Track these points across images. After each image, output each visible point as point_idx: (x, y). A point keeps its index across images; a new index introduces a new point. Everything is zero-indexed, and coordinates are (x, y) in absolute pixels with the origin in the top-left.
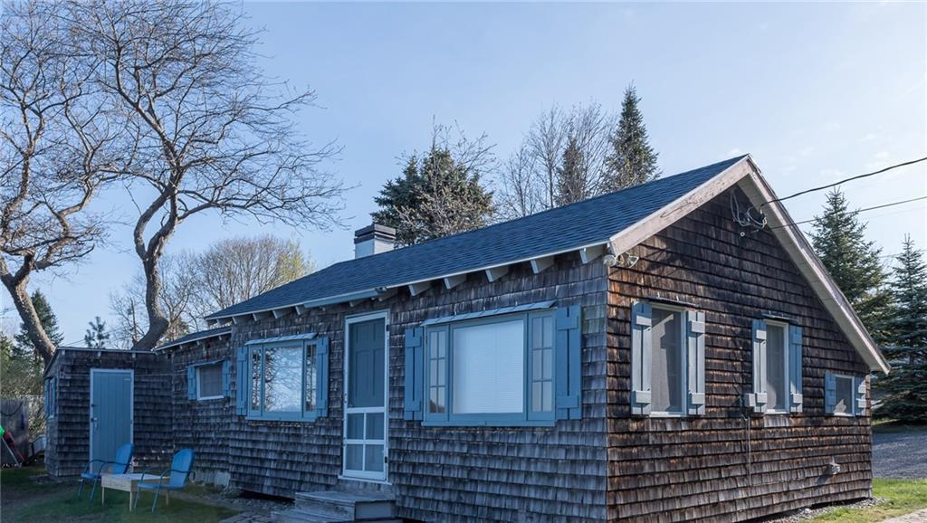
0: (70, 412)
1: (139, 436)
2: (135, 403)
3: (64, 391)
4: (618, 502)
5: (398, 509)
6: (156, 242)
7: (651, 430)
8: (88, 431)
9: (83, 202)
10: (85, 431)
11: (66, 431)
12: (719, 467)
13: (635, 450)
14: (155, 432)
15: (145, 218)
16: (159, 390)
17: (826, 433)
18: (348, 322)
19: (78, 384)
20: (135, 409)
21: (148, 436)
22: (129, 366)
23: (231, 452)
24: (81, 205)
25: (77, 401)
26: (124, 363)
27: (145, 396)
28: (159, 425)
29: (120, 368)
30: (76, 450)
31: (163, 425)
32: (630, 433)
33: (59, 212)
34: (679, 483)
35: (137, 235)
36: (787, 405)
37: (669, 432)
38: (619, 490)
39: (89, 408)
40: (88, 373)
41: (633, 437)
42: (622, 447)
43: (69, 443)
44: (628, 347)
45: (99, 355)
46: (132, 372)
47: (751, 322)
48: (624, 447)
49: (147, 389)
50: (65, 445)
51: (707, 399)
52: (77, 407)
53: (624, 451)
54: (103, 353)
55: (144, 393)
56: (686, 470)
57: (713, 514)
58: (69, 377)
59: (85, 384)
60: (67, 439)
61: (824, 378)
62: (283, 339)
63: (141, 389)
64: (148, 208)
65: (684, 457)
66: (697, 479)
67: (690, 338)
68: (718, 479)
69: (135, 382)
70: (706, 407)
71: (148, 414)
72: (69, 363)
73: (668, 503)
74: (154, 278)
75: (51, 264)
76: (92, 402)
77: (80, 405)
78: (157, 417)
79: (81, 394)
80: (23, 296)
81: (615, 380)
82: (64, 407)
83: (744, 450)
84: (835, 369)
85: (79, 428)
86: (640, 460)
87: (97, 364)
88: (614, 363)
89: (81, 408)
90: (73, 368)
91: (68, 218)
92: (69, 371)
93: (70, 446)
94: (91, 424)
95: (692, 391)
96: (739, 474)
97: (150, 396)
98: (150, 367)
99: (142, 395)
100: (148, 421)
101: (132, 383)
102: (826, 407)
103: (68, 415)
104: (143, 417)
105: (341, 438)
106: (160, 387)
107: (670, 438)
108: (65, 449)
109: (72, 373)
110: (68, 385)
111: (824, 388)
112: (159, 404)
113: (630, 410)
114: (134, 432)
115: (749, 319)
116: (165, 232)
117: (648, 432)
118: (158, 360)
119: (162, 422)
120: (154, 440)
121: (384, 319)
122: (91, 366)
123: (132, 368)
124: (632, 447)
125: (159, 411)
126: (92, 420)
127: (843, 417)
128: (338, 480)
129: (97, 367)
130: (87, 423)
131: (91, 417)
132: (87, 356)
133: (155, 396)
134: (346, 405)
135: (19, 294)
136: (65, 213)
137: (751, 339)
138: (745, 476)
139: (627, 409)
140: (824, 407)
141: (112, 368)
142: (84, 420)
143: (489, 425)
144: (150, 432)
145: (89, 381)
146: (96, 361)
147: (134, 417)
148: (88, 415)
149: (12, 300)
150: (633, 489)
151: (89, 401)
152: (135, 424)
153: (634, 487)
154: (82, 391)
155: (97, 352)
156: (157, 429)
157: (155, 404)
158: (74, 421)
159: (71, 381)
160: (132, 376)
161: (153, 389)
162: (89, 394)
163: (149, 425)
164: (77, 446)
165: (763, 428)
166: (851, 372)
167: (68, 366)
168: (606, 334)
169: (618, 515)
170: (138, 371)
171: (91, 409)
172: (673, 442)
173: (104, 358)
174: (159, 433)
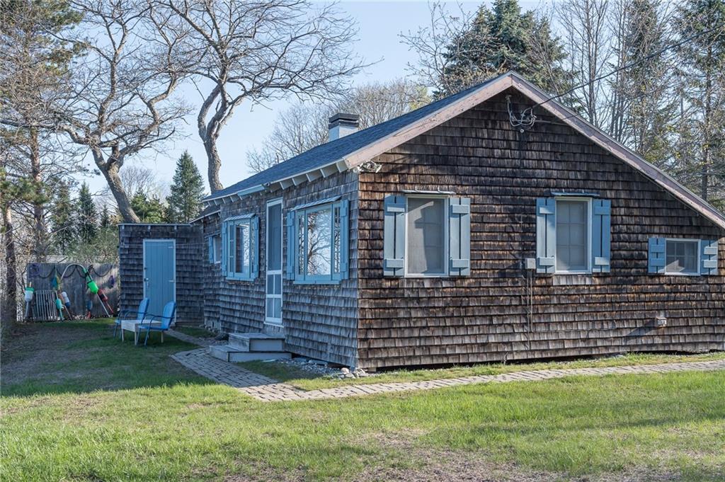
0: (129, 273)
1: (179, 293)
2: (177, 266)
3: (124, 257)
4: (369, 337)
5: (286, 345)
6: (212, 125)
7: (405, 287)
8: (142, 288)
9: (168, 90)
10: (140, 288)
11: (126, 288)
12: (492, 316)
13: (389, 301)
14: (193, 289)
15: (207, 104)
16: (195, 255)
17: (651, 291)
18: (269, 205)
19: (135, 251)
20: (177, 271)
21: (187, 292)
22: (172, 237)
23: (221, 305)
24: (167, 93)
25: (133, 265)
26: (168, 234)
27: (185, 260)
28: (196, 284)
29: (165, 238)
30: (133, 304)
31: (199, 284)
32: (385, 289)
33: (149, 102)
34: (439, 327)
35: (200, 120)
36: (590, 266)
37: (429, 289)
38: (370, 329)
39: (142, 270)
40: (142, 243)
41: (387, 291)
42: (375, 299)
43: (129, 298)
44: (380, 228)
45: (149, 228)
46: (174, 241)
47: (536, 200)
48: (377, 299)
49: (186, 255)
50: (125, 299)
51: (471, 265)
52: (133, 270)
53: (377, 301)
54: (152, 226)
55: (184, 258)
56: (447, 317)
57: (482, 351)
58: (127, 247)
59: (139, 252)
60: (127, 295)
61: (647, 242)
62: (242, 217)
63: (182, 255)
64: (209, 95)
65: (445, 307)
66: (461, 324)
67: (451, 218)
68: (489, 325)
69: (177, 249)
70: (471, 269)
71: (187, 275)
72: (127, 236)
73: (425, 340)
74: (214, 156)
75: (142, 147)
76: (144, 266)
77: (136, 268)
78: (194, 278)
79: (137, 259)
80: (114, 178)
81: (366, 252)
82: (125, 270)
83: (523, 303)
84: (666, 234)
85: (135, 286)
86: (394, 308)
87: (148, 235)
88: (366, 240)
89: (137, 270)
90: (130, 239)
91: (156, 105)
92: (128, 241)
93: (129, 300)
94: (144, 283)
95: (454, 257)
96: (518, 322)
97: (188, 260)
98: (188, 236)
99: (182, 260)
100: (187, 281)
101: (175, 250)
102: (649, 268)
103: (127, 276)
104: (184, 278)
105: (264, 293)
106: (196, 253)
107: (430, 293)
108: (126, 303)
109: (130, 243)
110: (127, 253)
111: (647, 251)
112: (196, 267)
113: (383, 273)
114: (177, 289)
115: (534, 198)
116: (218, 117)
117: (403, 288)
118: (194, 230)
119: (197, 281)
120: (192, 296)
121: (280, 204)
122: (143, 238)
123: (175, 238)
124: (386, 299)
125: (196, 272)
126: (145, 280)
127: (681, 276)
128: (264, 325)
129: (148, 238)
130: (142, 282)
131: (144, 277)
132: (140, 230)
133: (192, 260)
134: (267, 268)
135: (111, 177)
136: (154, 101)
137: (535, 214)
138: (526, 324)
139: (380, 272)
140: (647, 268)
141: (159, 238)
142: (139, 280)
143: (318, 283)
144: (189, 290)
145: (142, 249)
146: (147, 233)
147: (177, 277)
148: (142, 276)
149: (107, 182)
150: (386, 329)
151: (142, 265)
152: (177, 283)
153: (387, 327)
154: (137, 257)
155: (147, 226)
156: (195, 288)
157: (192, 267)
158: (132, 280)
159: (129, 250)
160: (175, 244)
161: (191, 255)
162: (142, 259)
163: (187, 284)
164: (134, 300)
165: (552, 286)
166: (697, 236)
167: (127, 238)
168: (357, 221)
169: (370, 345)
170: (180, 240)
171: (144, 271)
172: (432, 295)
173: (153, 230)
174: (196, 290)
